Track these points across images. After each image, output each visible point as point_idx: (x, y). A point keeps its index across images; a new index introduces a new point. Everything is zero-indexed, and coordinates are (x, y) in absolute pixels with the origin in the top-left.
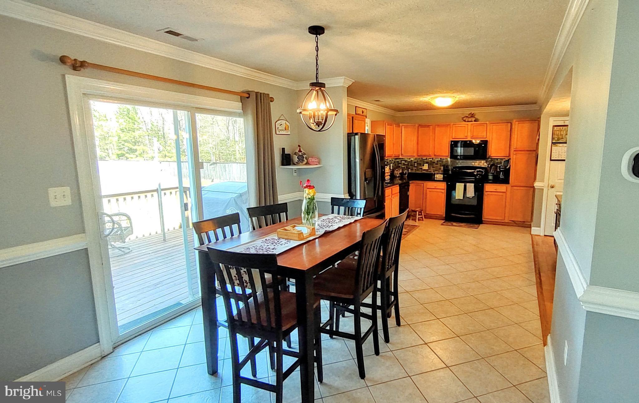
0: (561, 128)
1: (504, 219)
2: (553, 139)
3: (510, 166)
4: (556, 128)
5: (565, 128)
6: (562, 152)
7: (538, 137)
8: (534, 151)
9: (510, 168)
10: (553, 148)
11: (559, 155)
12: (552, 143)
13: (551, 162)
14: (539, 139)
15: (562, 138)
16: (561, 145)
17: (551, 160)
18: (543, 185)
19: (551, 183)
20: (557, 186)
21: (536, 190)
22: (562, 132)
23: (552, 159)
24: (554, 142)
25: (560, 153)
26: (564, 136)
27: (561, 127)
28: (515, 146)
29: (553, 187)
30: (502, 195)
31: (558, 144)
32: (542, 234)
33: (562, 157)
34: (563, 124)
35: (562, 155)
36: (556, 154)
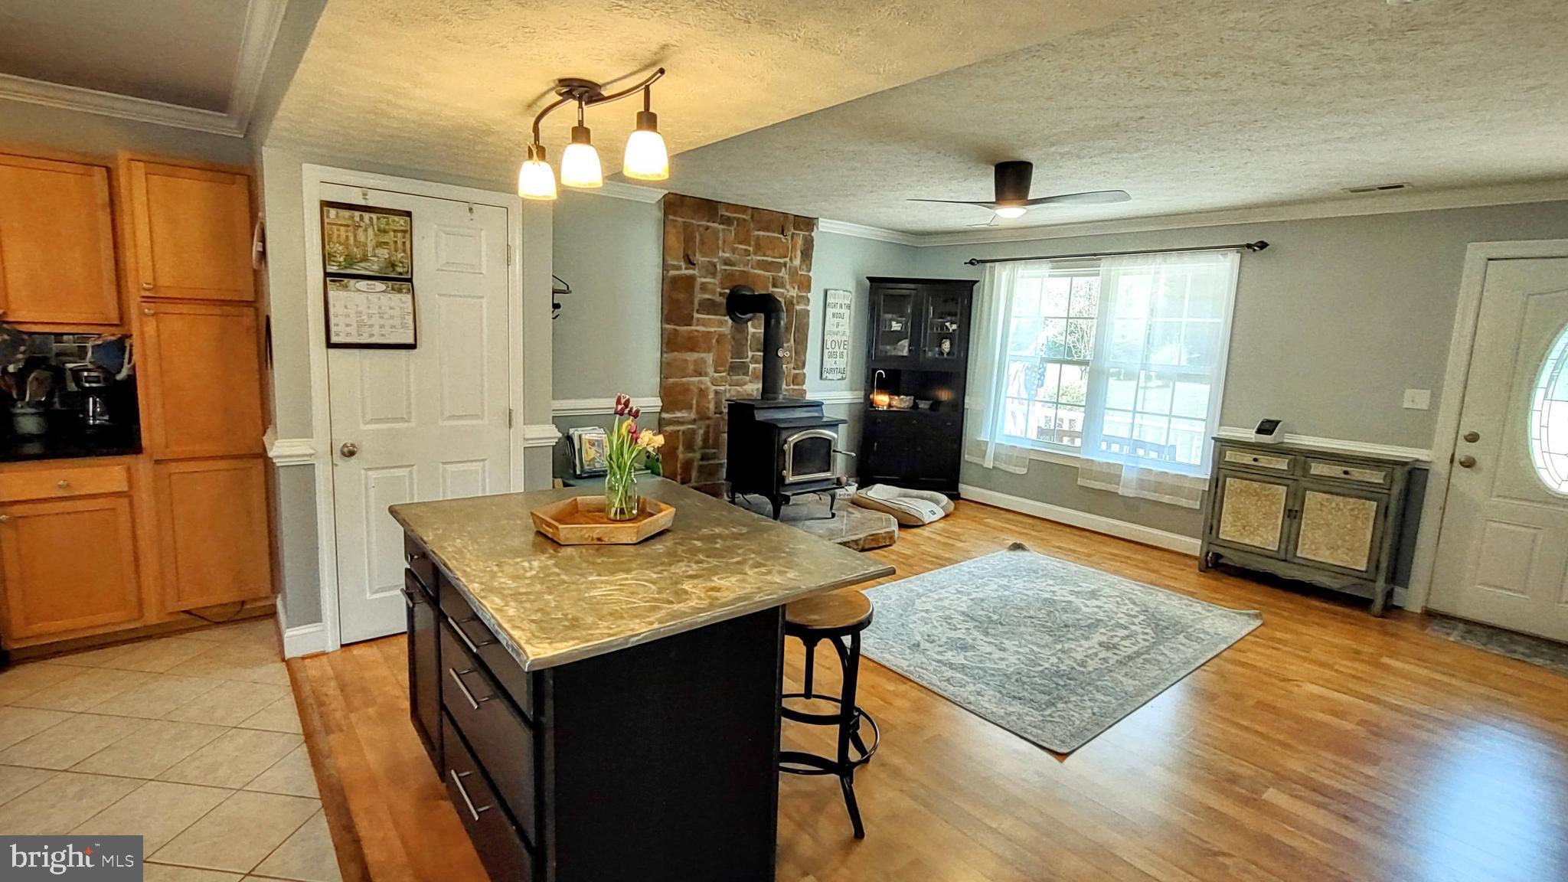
0: (357, 219)
1: (141, 616)
2: (327, 258)
3: (134, 368)
4: (333, 212)
5: (371, 218)
6: (370, 316)
7: (257, 246)
8: (249, 304)
9: (132, 379)
10: (331, 294)
11: (361, 325)
12: (327, 274)
13: (331, 351)
14: (263, 254)
15: (365, 259)
16: (362, 284)
17: (330, 345)
18: (312, 452)
19: (343, 439)
20: (365, 446)
21: (281, 470)
22: (361, 229)
23: (334, 339)
24: (333, 269)
25: (365, 317)
26: (370, 249)
27: (357, 214)
28: (146, 278)
29: (351, 454)
30: (113, 509)
31: (352, 282)
32: (332, 645)
33: (372, 335)
34: (362, 203)
35: (371, 326)
36: (348, 321)
